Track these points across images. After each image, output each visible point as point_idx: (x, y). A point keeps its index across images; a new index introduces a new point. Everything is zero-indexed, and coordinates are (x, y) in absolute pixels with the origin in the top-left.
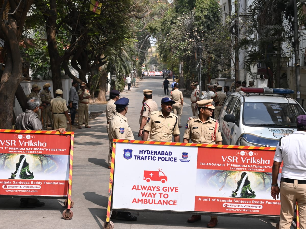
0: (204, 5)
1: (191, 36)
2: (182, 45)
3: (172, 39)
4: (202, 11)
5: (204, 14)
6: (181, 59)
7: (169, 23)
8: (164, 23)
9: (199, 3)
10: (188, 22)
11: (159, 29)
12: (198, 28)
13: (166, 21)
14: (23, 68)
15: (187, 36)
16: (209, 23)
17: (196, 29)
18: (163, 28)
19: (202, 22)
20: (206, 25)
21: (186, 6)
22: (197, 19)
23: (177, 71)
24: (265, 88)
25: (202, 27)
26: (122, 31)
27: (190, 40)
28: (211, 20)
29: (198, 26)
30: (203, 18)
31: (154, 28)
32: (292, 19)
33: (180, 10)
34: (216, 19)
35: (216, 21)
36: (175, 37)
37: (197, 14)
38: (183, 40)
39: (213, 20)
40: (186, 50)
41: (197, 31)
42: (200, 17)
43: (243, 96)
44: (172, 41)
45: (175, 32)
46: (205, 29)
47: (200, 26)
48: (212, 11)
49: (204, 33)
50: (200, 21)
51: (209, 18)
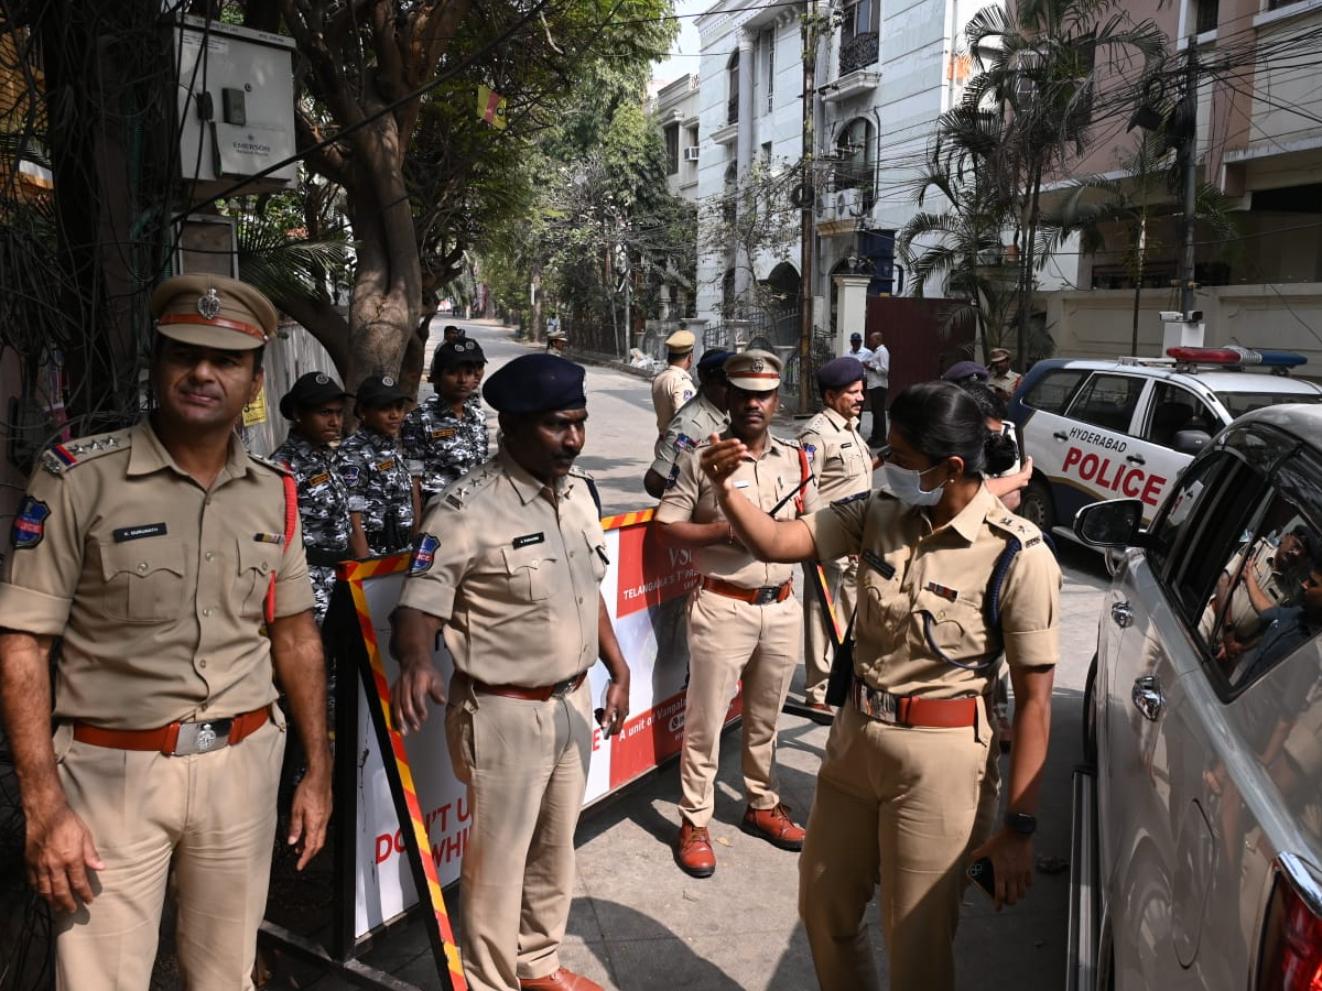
0: (630, 138)
1: (599, 214)
4: (625, 154)
5: (631, 160)
9: (617, 133)
10: (580, 179)
12: (615, 195)
15: (590, 213)
16: (641, 183)
17: (611, 197)
19: (626, 181)
20: (634, 188)
22: (613, 171)
23: (524, 300)
25: (625, 193)
27: (599, 223)
28: (644, 177)
29: (616, 191)
30: (628, 170)
34: (656, 175)
35: (655, 179)
37: (613, 160)
39: (648, 176)
41: (614, 202)
42: (621, 167)
46: (634, 199)
47: (620, 190)
48: (647, 155)
49: (630, 209)
50: (622, 179)
51: (640, 173)
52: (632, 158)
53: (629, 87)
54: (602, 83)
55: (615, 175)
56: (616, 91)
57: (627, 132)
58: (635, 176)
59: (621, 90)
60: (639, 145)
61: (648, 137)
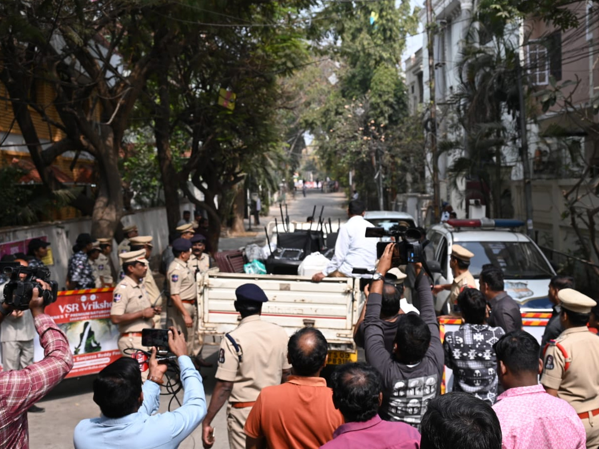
0: (383, 86)
1: (366, 132)
2: (353, 146)
3: (339, 137)
4: (380, 96)
6: (351, 166)
7: (333, 113)
8: (325, 113)
9: (376, 84)
10: (360, 111)
11: (318, 123)
12: (375, 121)
13: (328, 110)
14: (124, 198)
15: (360, 132)
16: (391, 112)
17: (373, 122)
18: (324, 120)
19: (382, 112)
20: (386, 115)
21: (356, 88)
22: (374, 106)
24: (482, 219)
25: (381, 119)
26: (266, 132)
27: (365, 138)
28: (393, 108)
29: (376, 118)
30: (382, 105)
31: (310, 121)
32: (517, 113)
33: (348, 94)
34: (401, 106)
35: (402, 109)
36: (342, 134)
37: (373, 100)
38: (355, 138)
39: (396, 107)
40: (359, 153)
41: (374, 125)
42: (378, 104)
43: (451, 232)
44: (338, 140)
45: (342, 126)
46: (387, 122)
47: (378, 117)
48: (395, 95)
49: (385, 128)
50: (379, 110)
51: (391, 106)
52: (385, 98)
53: (385, 55)
54: (369, 55)
55: (375, 109)
56: (378, 59)
57: (381, 83)
58: (386, 108)
59: (381, 58)
60: (389, 89)
61: (396, 85)
